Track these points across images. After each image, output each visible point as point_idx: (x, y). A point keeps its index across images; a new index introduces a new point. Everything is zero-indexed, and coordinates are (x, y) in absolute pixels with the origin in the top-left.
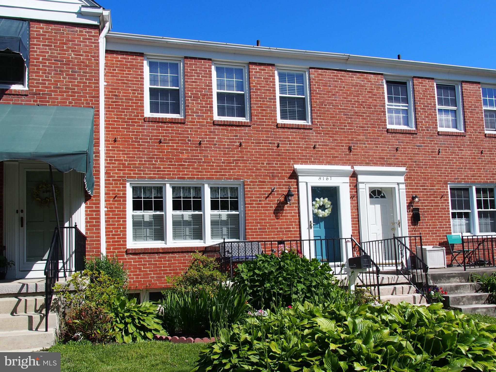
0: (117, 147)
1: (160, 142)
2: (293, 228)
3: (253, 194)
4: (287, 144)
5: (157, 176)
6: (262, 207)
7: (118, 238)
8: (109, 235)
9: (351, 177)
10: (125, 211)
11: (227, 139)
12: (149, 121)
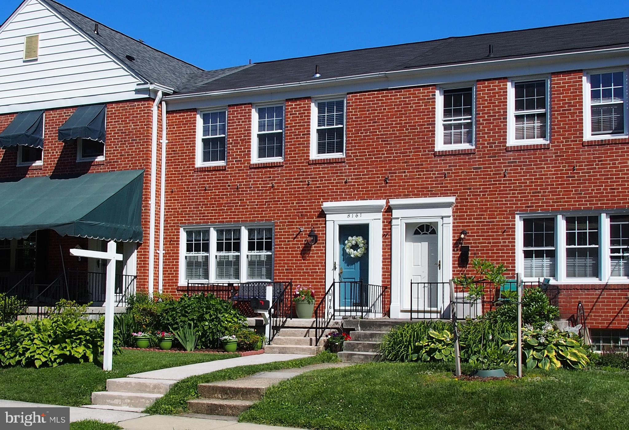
0: (173, 197)
1: (205, 190)
2: (319, 269)
3: (282, 235)
4: (318, 181)
5: (202, 221)
6: (290, 248)
7: (172, 277)
8: (166, 274)
9: (385, 212)
10: (178, 253)
11: (262, 181)
12: (197, 171)
